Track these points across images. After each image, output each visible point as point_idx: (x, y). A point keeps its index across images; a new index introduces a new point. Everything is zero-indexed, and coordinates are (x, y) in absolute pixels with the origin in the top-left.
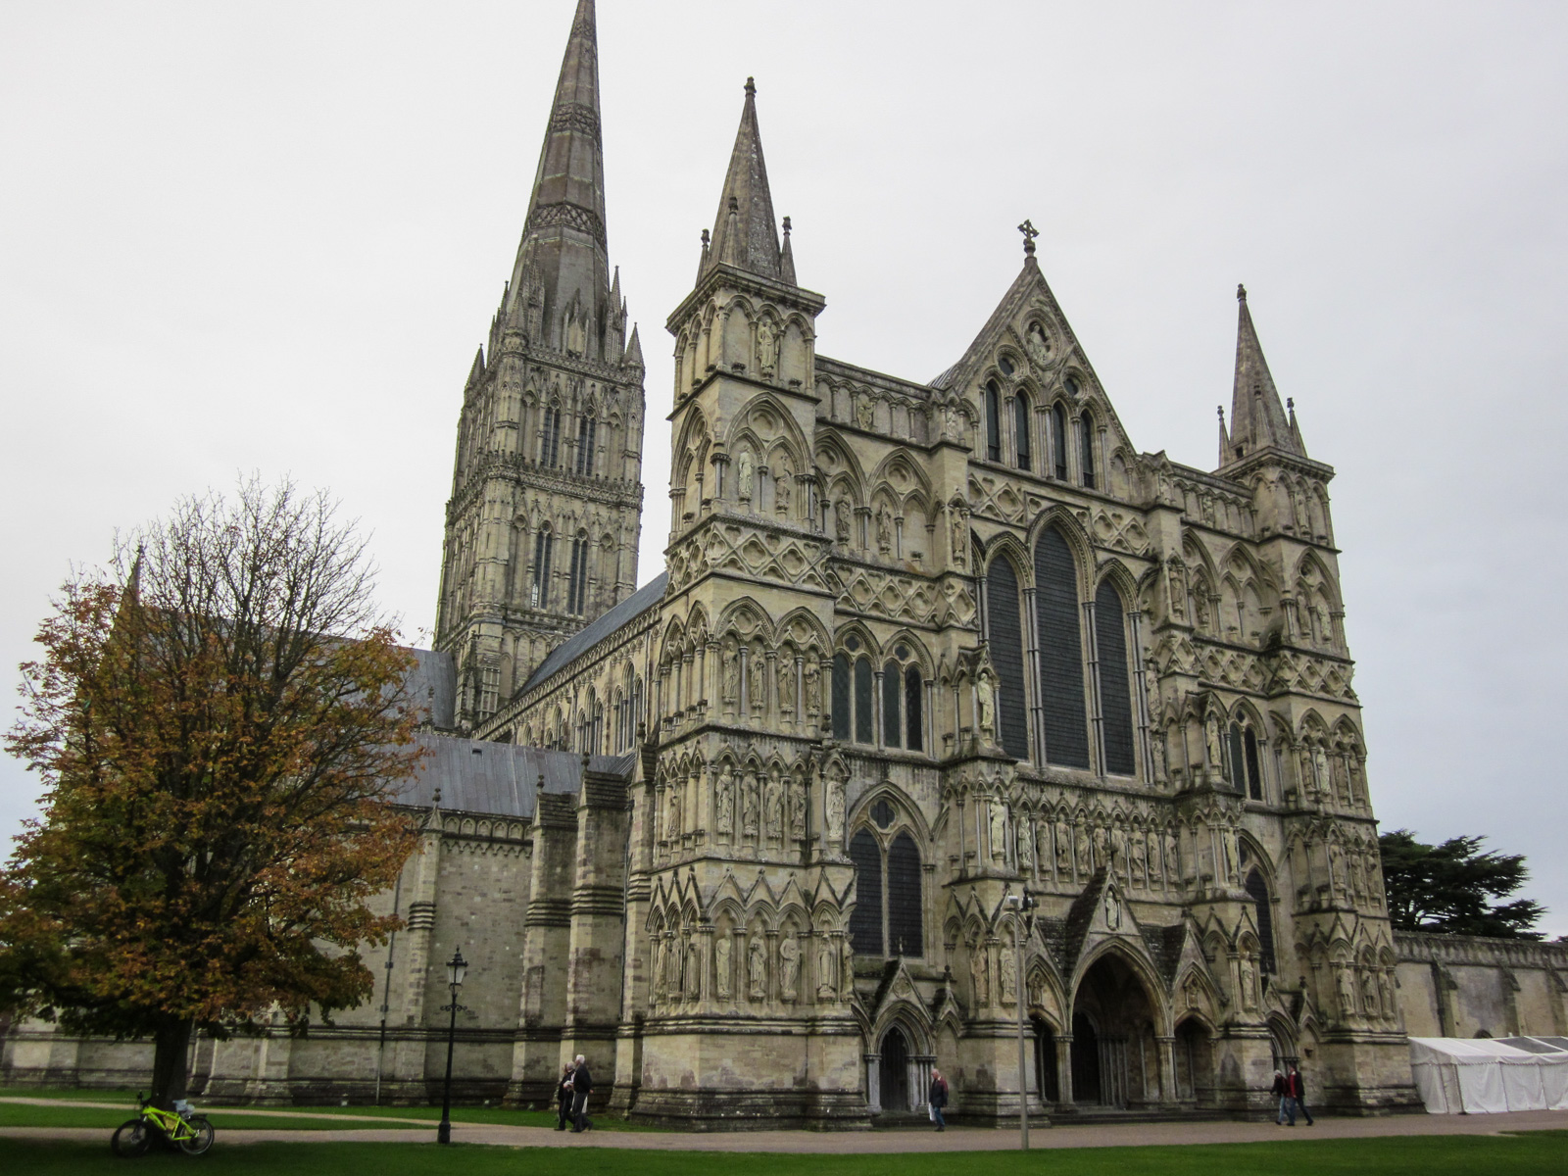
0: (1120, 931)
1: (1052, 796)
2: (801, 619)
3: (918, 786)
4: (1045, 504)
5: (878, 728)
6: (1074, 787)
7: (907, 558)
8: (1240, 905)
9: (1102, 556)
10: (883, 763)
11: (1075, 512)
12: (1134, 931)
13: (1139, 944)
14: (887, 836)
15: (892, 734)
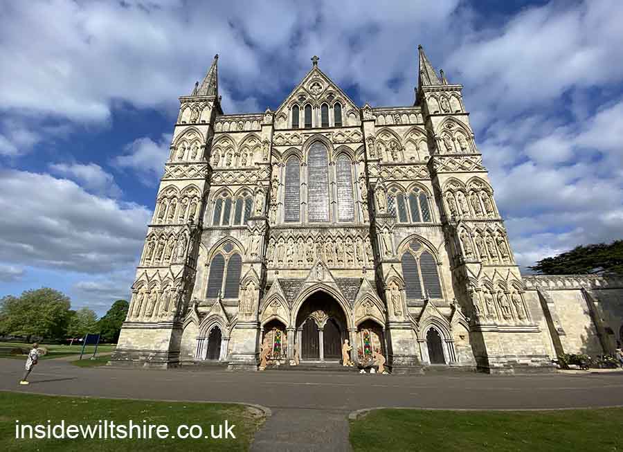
0: (325, 281)
1: (306, 233)
2: (191, 188)
3: (242, 236)
4: (311, 135)
5: (232, 219)
6: (315, 228)
7: (253, 165)
8: (390, 264)
9: (336, 146)
10: (229, 229)
11: (324, 134)
12: (332, 280)
13: (336, 287)
14: (227, 254)
15: (237, 221)
